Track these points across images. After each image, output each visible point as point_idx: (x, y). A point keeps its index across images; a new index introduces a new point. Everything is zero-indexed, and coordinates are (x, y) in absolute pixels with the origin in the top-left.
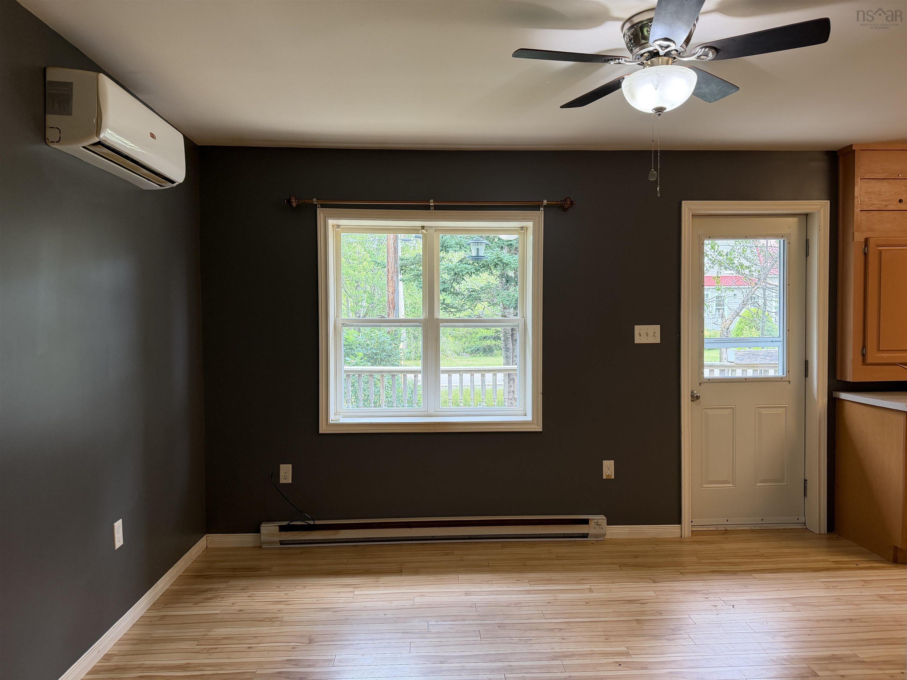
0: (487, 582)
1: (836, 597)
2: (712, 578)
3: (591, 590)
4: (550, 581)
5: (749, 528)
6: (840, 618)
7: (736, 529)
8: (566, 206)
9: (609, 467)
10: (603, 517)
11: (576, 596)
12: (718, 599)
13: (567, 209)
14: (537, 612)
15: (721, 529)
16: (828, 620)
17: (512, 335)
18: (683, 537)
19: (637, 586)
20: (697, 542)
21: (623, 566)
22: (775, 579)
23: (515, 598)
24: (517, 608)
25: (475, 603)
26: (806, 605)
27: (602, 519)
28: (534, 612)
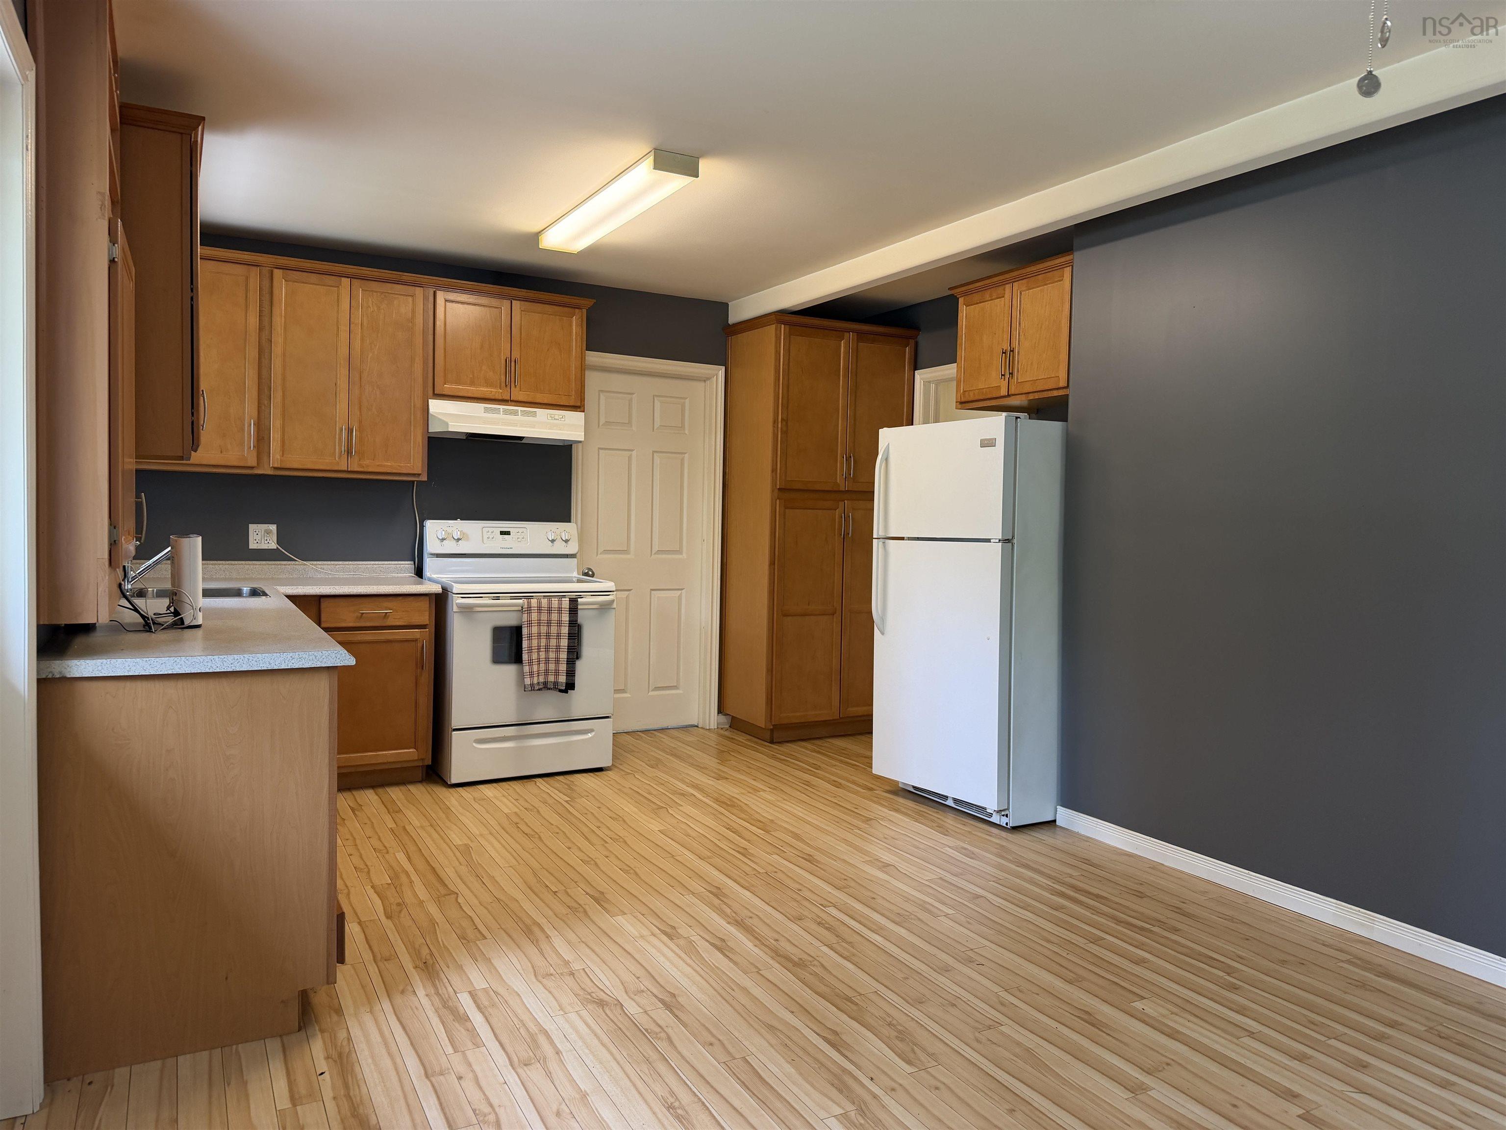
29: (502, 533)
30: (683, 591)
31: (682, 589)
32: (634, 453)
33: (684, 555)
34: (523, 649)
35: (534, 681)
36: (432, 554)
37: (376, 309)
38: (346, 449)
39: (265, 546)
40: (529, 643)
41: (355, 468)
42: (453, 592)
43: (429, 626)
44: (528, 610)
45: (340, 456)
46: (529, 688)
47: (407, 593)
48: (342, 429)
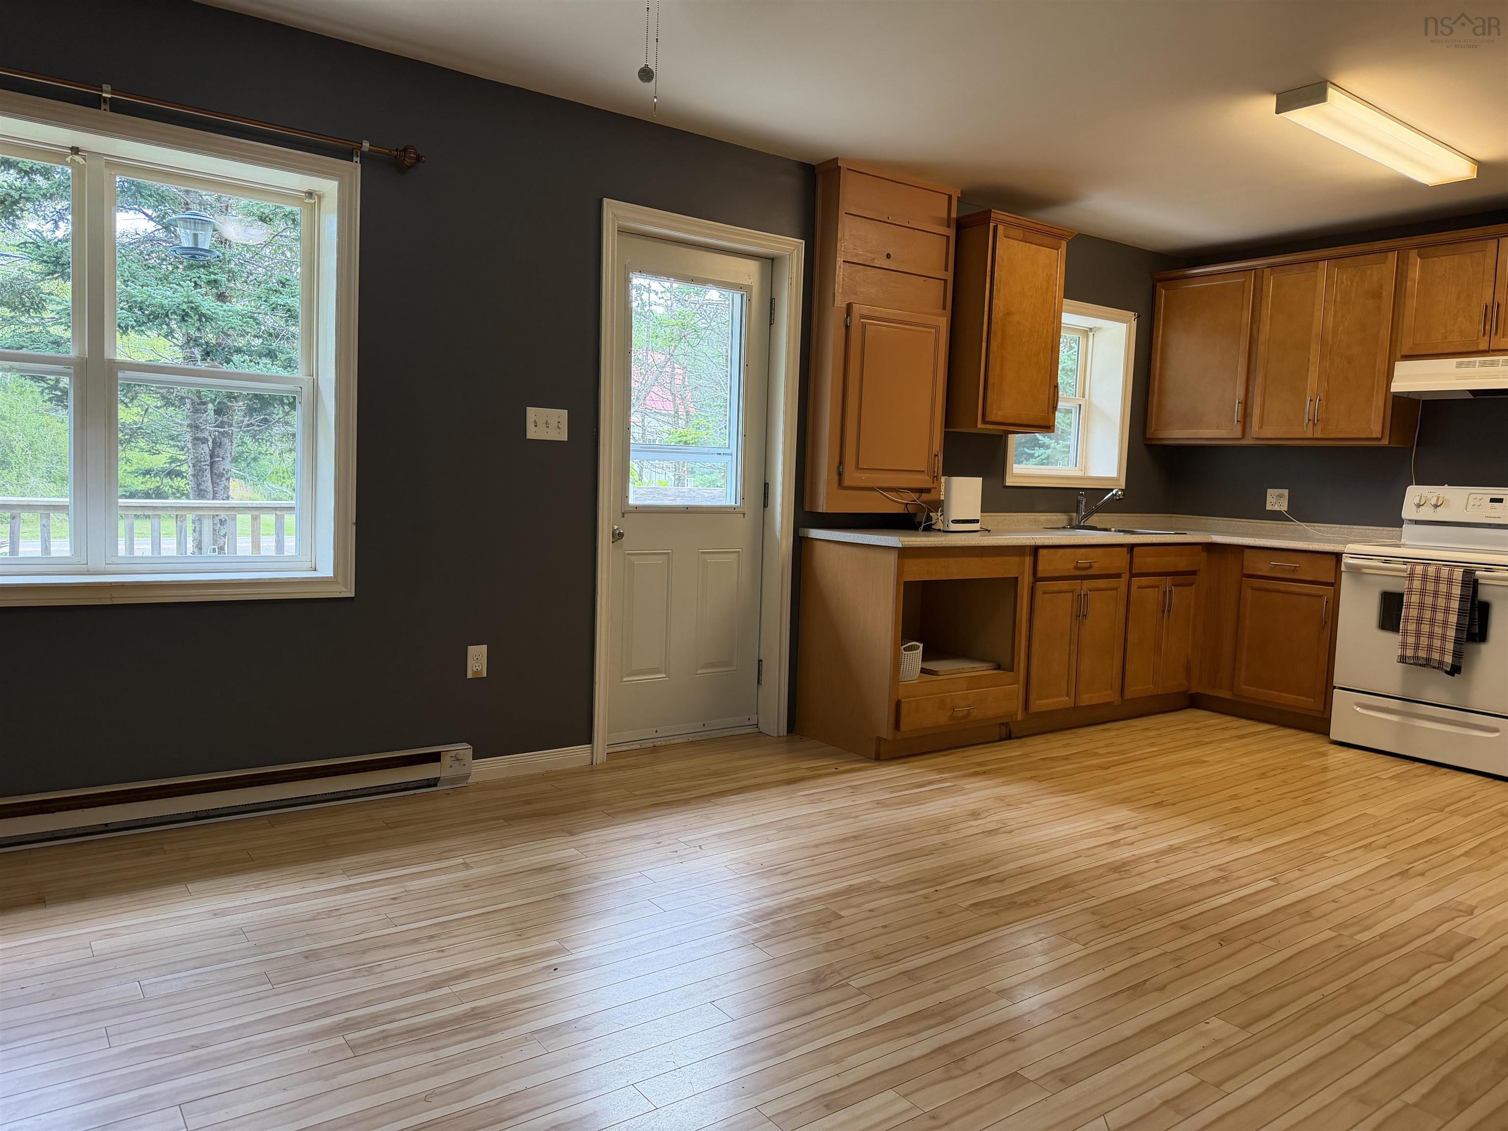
0: (257, 887)
1: (827, 812)
2: (658, 813)
3: (467, 866)
4: (385, 865)
5: (686, 740)
6: (842, 837)
7: (668, 743)
8: (408, 162)
9: (477, 656)
10: (466, 746)
11: (444, 878)
12: (675, 841)
13: (410, 167)
14: (376, 918)
15: (648, 745)
16: (827, 843)
17: (212, 464)
18: (594, 764)
19: (544, 845)
20: (619, 768)
21: (511, 820)
22: (743, 801)
23: (322, 903)
24: (335, 918)
25: (240, 926)
26: (794, 829)
27: (465, 750)
28: (370, 919)
29: (1493, 500)
34: (1402, 618)
35: (1410, 653)
36: (1410, 520)
37: (1349, 283)
38: (1311, 418)
39: (1277, 508)
40: (1409, 613)
41: (1318, 435)
42: (1345, 551)
43: (1335, 585)
44: (1411, 576)
45: (1307, 425)
46: (1403, 659)
47: (1313, 549)
48: (1311, 400)
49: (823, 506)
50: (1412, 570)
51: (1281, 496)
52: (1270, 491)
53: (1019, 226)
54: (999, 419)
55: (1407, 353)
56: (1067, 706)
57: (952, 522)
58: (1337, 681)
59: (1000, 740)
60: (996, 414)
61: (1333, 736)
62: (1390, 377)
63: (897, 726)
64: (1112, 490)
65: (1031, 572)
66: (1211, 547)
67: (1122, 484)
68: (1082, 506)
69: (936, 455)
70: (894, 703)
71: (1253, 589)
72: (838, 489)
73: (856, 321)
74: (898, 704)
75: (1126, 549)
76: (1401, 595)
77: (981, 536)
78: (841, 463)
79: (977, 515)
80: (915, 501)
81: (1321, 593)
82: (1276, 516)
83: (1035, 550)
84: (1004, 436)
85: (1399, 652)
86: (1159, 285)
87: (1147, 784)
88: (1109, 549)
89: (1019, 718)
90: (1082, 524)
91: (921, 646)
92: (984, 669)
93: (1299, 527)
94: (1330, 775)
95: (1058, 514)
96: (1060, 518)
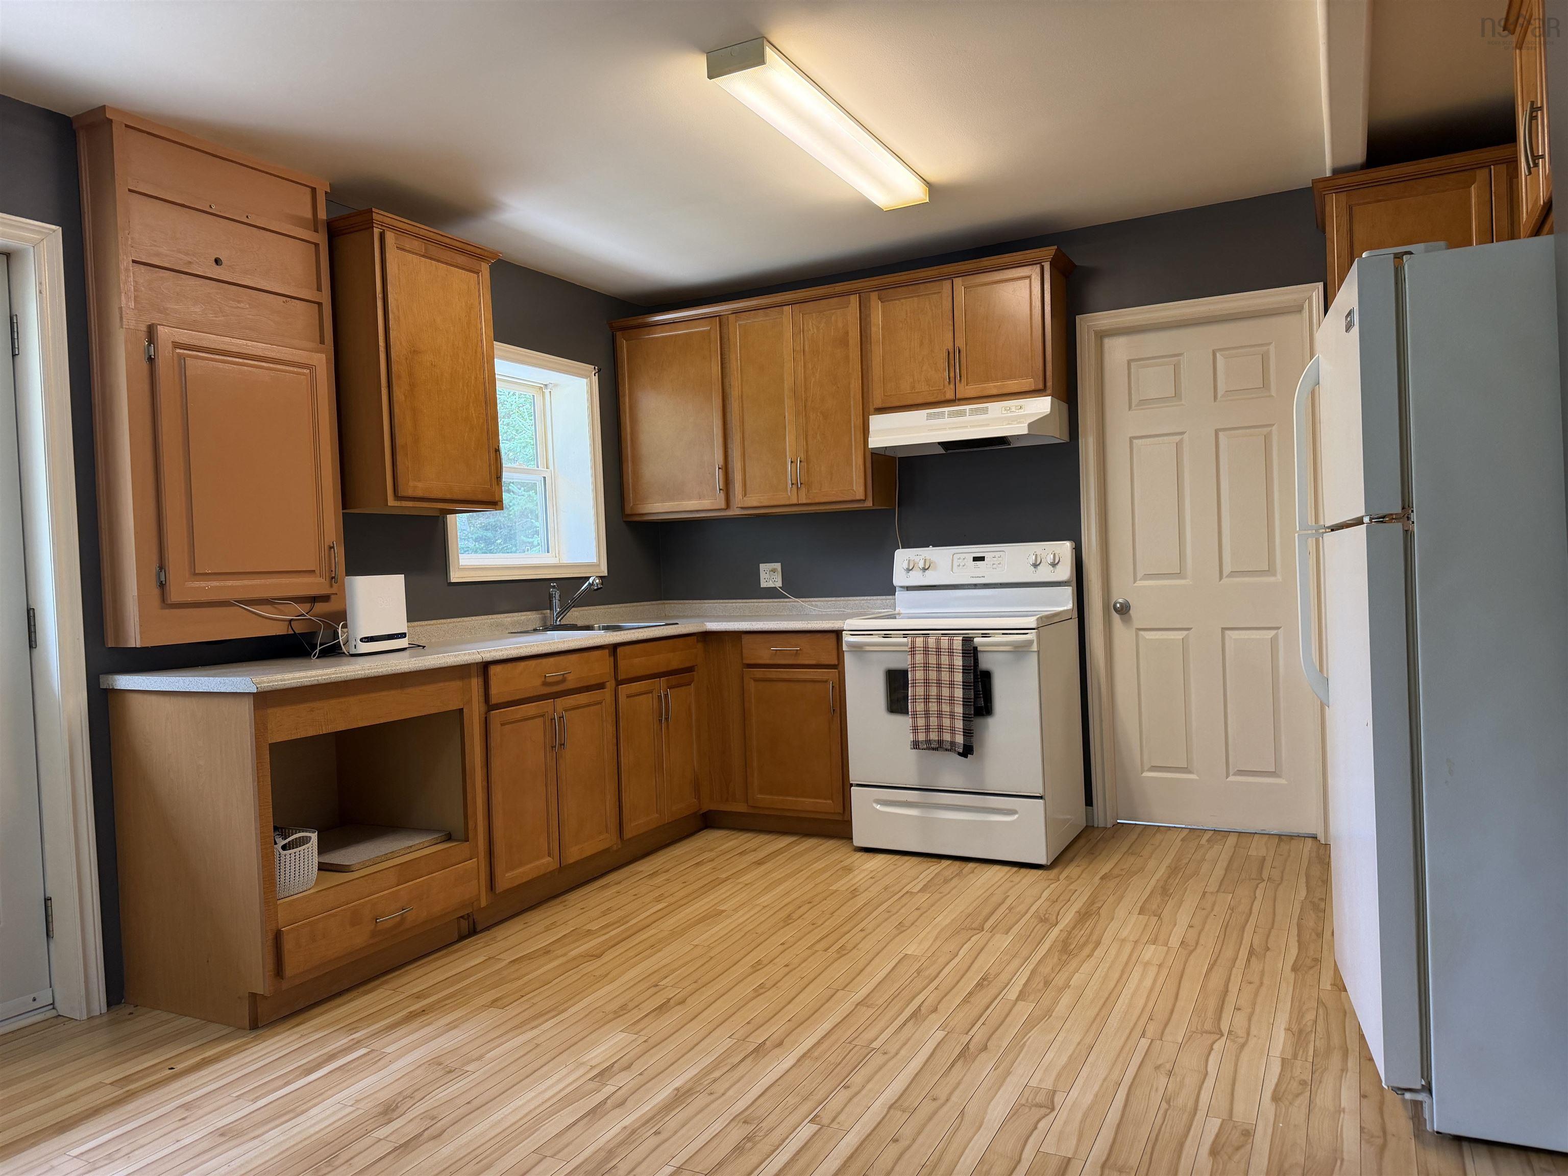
29: (976, 559)
30: (1279, 630)
31: (1278, 628)
32: (1185, 436)
33: (1279, 577)
34: (910, 698)
35: (922, 737)
36: (901, 587)
37: (815, 330)
38: (794, 482)
39: (771, 584)
40: (915, 691)
41: (803, 500)
42: (845, 628)
43: (838, 666)
44: (913, 651)
45: (791, 490)
46: (916, 745)
47: (812, 629)
48: (792, 462)
49: (134, 639)
50: (913, 642)
51: (774, 571)
52: (763, 567)
53: (417, 236)
54: (419, 493)
55: (880, 406)
56: (550, 869)
57: (361, 640)
58: (854, 777)
59: (462, 938)
60: (415, 486)
61: (858, 841)
62: (866, 432)
63: (279, 969)
64: (588, 578)
65: (482, 699)
66: (706, 636)
67: (604, 571)
68: (556, 602)
69: (331, 548)
70: (271, 936)
71: (756, 680)
72: (163, 608)
73: (165, 352)
74: (278, 937)
75: (607, 651)
76: (905, 672)
77: (412, 657)
78: (161, 567)
79: (402, 627)
80: (303, 615)
81: (825, 678)
82: (771, 593)
83: (485, 667)
84: (441, 518)
85: (911, 737)
86: (619, 334)
87: (650, 971)
88: (586, 654)
89: (483, 903)
90: (558, 623)
91: (314, 836)
92: (426, 845)
93: (795, 604)
94: (860, 901)
95: (528, 613)
96: (532, 618)
